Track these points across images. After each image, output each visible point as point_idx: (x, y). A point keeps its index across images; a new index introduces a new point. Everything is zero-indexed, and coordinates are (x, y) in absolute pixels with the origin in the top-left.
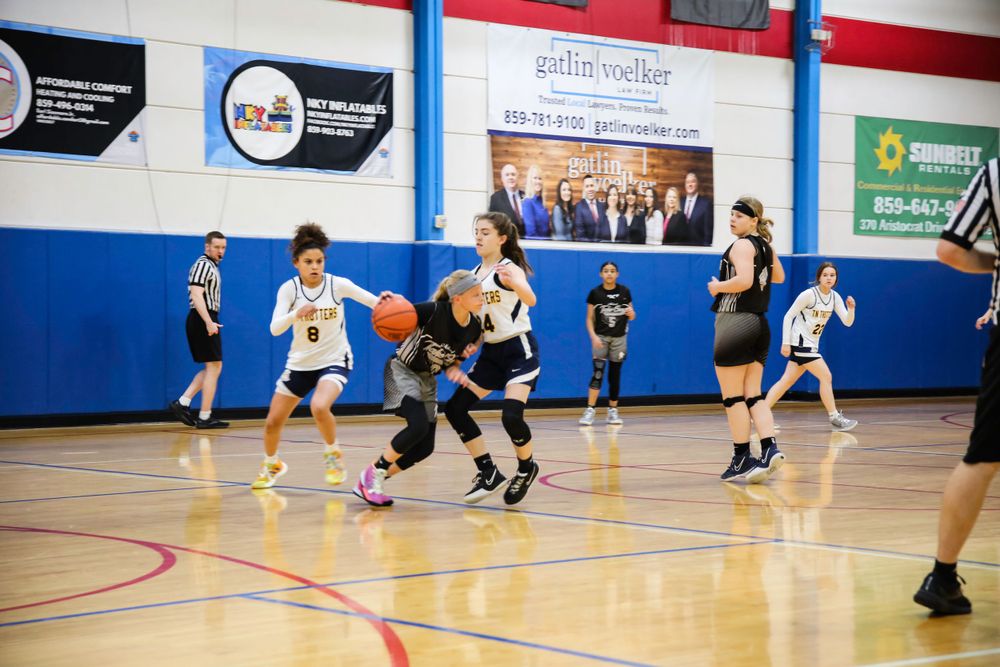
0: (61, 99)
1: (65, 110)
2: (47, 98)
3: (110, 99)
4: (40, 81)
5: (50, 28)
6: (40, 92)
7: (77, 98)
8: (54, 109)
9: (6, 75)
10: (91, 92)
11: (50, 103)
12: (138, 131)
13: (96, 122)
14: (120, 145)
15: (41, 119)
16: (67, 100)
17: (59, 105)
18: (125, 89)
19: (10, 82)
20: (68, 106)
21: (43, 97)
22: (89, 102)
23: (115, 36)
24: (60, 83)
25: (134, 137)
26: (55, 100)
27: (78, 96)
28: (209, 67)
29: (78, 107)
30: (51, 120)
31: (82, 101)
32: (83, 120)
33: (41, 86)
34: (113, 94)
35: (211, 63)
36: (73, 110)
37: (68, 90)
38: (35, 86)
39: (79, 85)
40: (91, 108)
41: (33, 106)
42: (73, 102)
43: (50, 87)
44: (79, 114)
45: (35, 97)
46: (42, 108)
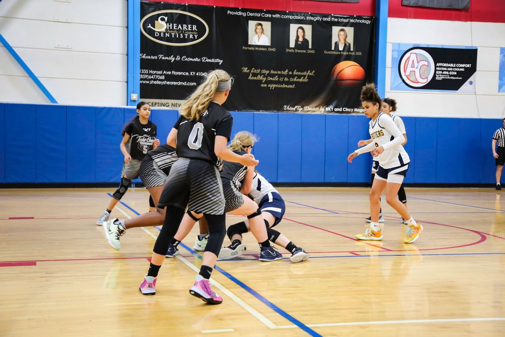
0: (445, 71)
1: (446, 75)
2: (440, 70)
3: (463, 70)
4: (438, 65)
5: (443, 46)
6: (438, 69)
7: (450, 69)
8: (442, 74)
9: (426, 63)
10: (456, 67)
11: (441, 72)
12: (473, 81)
13: (457, 78)
14: (466, 86)
15: (438, 78)
16: (447, 71)
17: (444, 73)
18: (468, 66)
19: (428, 66)
20: (447, 73)
21: (438, 70)
22: (455, 71)
23: (466, 47)
24: (445, 65)
25: (471, 83)
26: (443, 71)
27: (451, 69)
28: (502, 55)
29: (451, 73)
30: (441, 78)
31: (453, 71)
32: (452, 78)
33: (438, 67)
34: (465, 68)
35: (503, 53)
36: (449, 74)
37: (447, 67)
38: (436, 67)
39: (452, 65)
40: (456, 73)
41: (435, 73)
42: (449, 71)
43: (442, 67)
44: (451, 76)
45: (436, 70)
46: (438, 74)
